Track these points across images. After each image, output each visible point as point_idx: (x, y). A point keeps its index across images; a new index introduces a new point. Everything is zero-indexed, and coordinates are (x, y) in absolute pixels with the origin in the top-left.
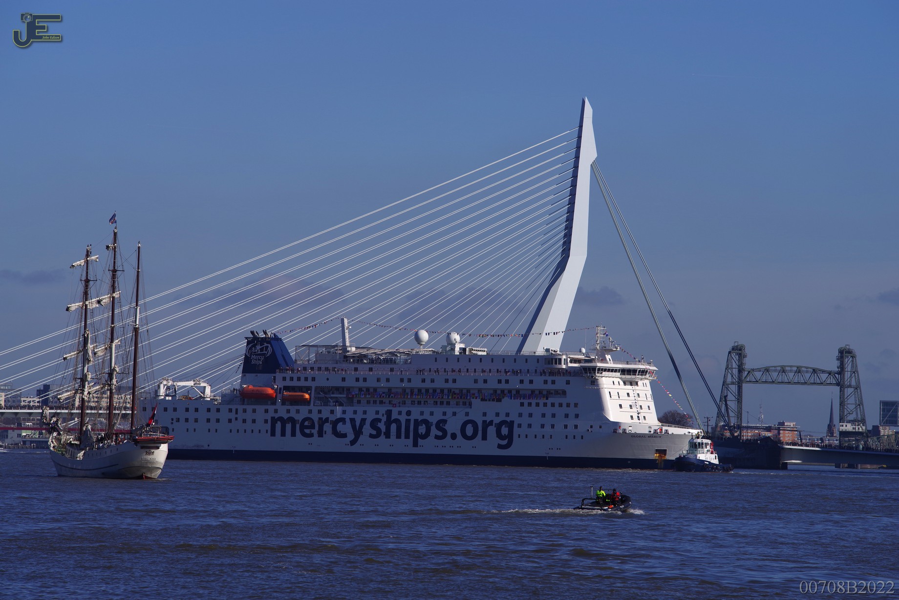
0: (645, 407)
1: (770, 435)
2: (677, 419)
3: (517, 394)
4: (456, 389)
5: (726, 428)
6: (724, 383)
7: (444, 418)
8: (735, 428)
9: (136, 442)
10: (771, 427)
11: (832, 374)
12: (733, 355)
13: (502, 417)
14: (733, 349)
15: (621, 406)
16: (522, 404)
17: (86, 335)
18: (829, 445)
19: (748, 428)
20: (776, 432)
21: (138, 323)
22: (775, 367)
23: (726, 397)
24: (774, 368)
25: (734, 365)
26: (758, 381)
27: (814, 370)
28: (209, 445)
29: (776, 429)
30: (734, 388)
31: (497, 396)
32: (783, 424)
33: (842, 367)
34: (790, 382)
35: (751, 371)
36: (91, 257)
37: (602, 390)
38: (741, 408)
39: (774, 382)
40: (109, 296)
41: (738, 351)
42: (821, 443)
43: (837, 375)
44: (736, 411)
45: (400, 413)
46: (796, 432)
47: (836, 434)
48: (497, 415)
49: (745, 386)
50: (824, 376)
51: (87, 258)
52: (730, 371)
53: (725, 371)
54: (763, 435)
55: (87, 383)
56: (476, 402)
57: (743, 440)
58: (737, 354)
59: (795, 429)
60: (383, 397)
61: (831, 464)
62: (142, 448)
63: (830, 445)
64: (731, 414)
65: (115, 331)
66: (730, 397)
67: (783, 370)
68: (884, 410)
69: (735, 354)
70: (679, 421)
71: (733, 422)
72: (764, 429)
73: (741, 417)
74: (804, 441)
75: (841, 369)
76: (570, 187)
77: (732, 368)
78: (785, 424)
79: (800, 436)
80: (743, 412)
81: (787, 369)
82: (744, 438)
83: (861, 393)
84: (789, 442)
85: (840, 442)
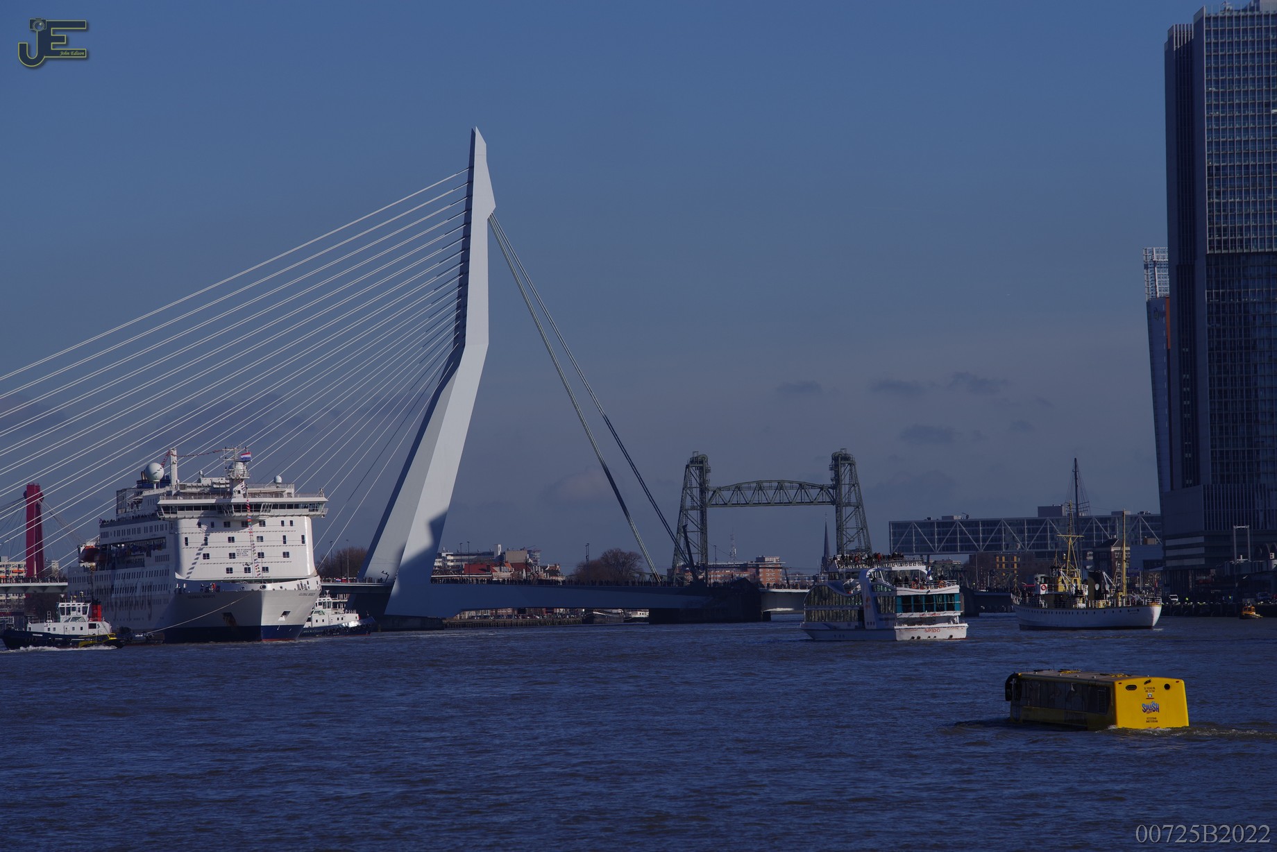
1: (746, 575)
2: (621, 561)
5: (688, 569)
6: (682, 509)
8: (698, 568)
10: (747, 564)
11: (824, 489)
12: (692, 470)
14: (692, 462)
19: (716, 567)
20: (754, 570)
22: (749, 483)
23: (685, 527)
24: (747, 485)
25: (695, 484)
26: (725, 504)
27: (800, 485)
29: (753, 568)
30: (695, 515)
32: (762, 559)
33: (837, 479)
34: (770, 503)
35: (717, 491)
38: (706, 542)
39: (748, 504)
41: (699, 464)
42: (815, 581)
43: (831, 490)
44: (700, 545)
46: (781, 570)
49: (710, 511)
50: (814, 493)
52: (688, 491)
53: (683, 492)
54: (737, 575)
57: (710, 585)
58: (697, 468)
59: (779, 566)
64: (693, 550)
66: (691, 527)
67: (760, 487)
68: (894, 534)
69: (694, 468)
70: (624, 564)
71: (697, 559)
72: (738, 568)
73: (706, 553)
74: (791, 581)
75: (836, 481)
76: (461, 251)
77: (691, 488)
78: (766, 560)
79: (786, 574)
80: (708, 545)
81: (765, 484)
82: (712, 581)
83: (864, 513)
84: (772, 584)
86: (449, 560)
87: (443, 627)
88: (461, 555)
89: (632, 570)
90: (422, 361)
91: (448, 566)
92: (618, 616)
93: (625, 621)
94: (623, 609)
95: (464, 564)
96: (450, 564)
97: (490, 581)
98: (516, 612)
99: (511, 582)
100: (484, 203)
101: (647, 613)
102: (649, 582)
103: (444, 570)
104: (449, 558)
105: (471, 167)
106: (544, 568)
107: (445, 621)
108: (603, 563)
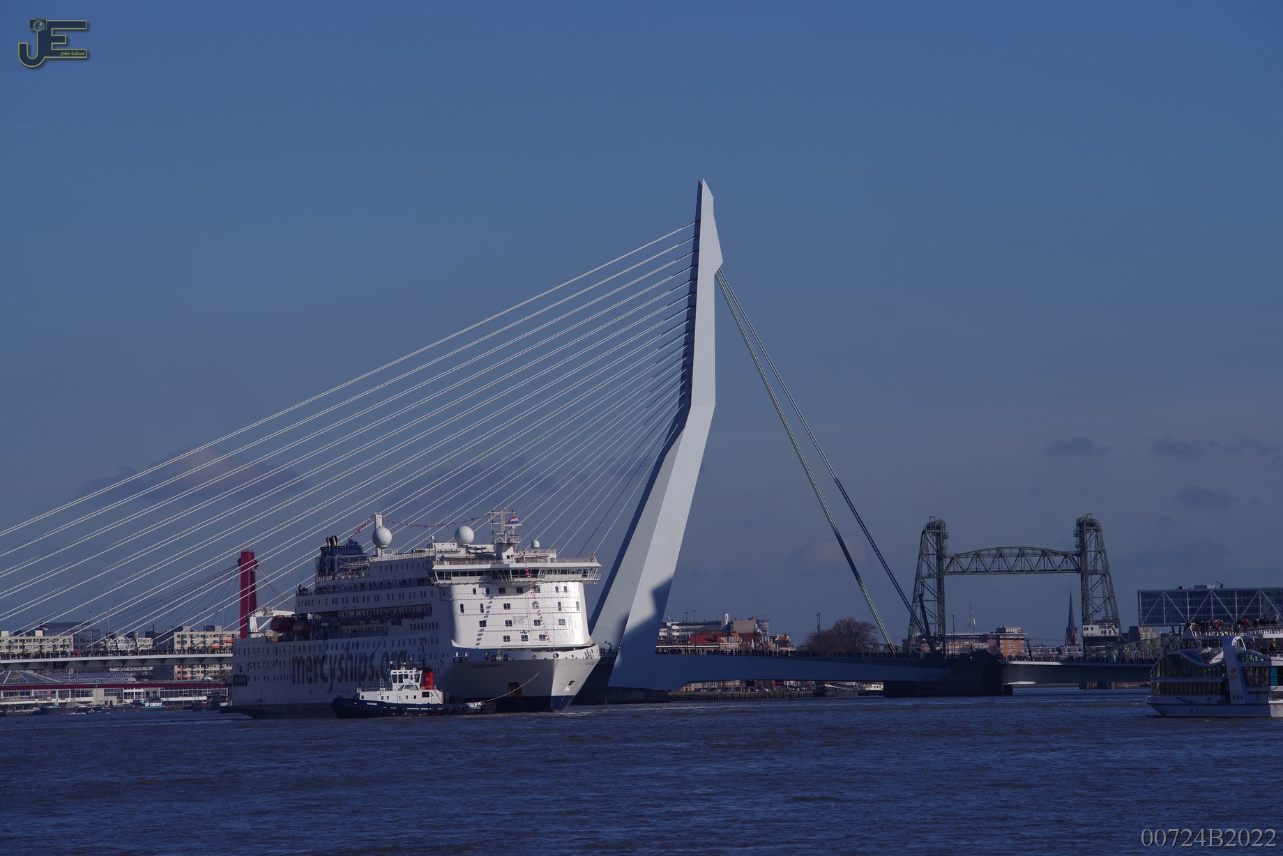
1: (986, 647)
2: (854, 631)
3: (409, 614)
5: (924, 639)
6: (918, 575)
8: (936, 639)
10: (987, 635)
11: (1069, 556)
12: (929, 536)
14: (928, 527)
15: (483, 624)
19: (954, 638)
20: (994, 642)
23: (921, 596)
24: (987, 552)
25: (931, 551)
26: (965, 572)
27: (1043, 552)
29: (994, 639)
30: (932, 583)
31: (399, 618)
32: (1003, 630)
34: (1010, 571)
35: (956, 558)
38: (943, 611)
39: (987, 571)
41: (936, 529)
42: (1058, 655)
43: (1076, 558)
44: (937, 615)
46: (1023, 641)
47: (1079, 641)
49: (947, 579)
50: (1058, 560)
52: (925, 558)
53: (919, 559)
54: (977, 647)
56: (389, 625)
57: (948, 656)
58: (934, 534)
59: (1021, 637)
61: (1073, 684)
63: (1071, 658)
64: (930, 620)
66: (928, 596)
67: (1000, 554)
68: (1144, 604)
69: (931, 534)
70: (857, 634)
71: (934, 630)
72: (977, 639)
73: (944, 623)
74: (1033, 653)
75: (1081, 547)
76: (687, 308)
77: (928, 555)
78: (1007, 630)
79: (1029, 647)
80: (946, 615)
81: (1006, 551)
82: (950, 652)
83: (1111, 582)
84: (1014, 655)
85: (1085, 652)
86: (674, 630)
87: (669, 700)
88: (687, 624)
89: (866, 640)
90: (646, 423)
91: (674, 636)
92: (851, 689)
93: (859, 695)
94: (858, 681)
95: (689, 634)
96: (676, 634)
97: (717, 652)
98: (744, 685)
99: (739, 653)
100: (711, 258)
101: (882, 686)
102: (884, 653)
103: (669, 640)
104: (675, 627)
105: (698, 221)
106: (773, 638)
107: (670, 694)
108: (836, 634)
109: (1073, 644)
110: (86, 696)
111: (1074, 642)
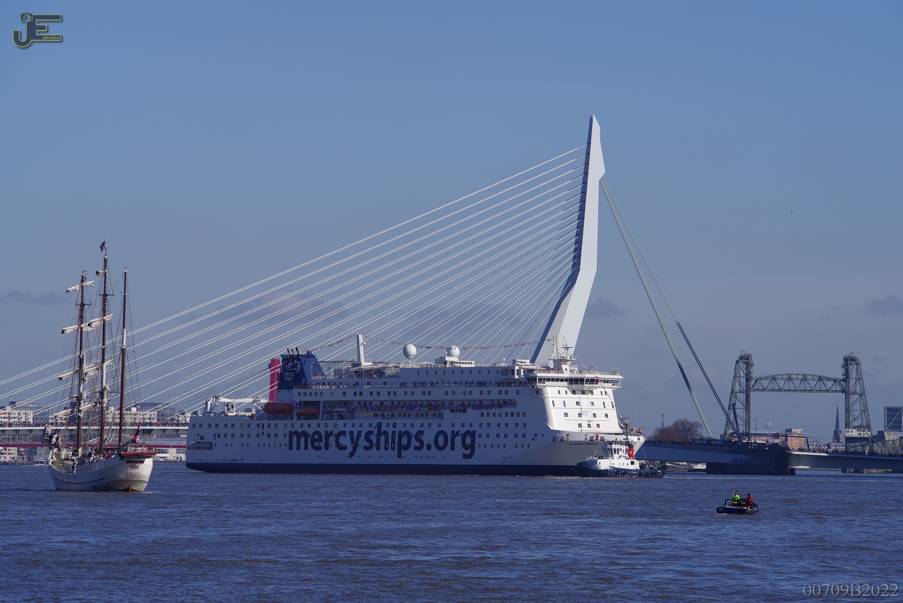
0: (600, 414)
1: (778, 441)
2: (687, 428)
3: (480, 405)
4: (433, 401)
5: (735, 435)
6: (732, 391)
7: (422, 429)
8: (743, 435)
9: (121, 457)
10: (779, 433)
11: (837, 381)
12: (741, 364)
13: (467, 428)
14: (741, 358)
15: (566, 415)
16: (482, 415)
17: (81, 356)
18: (835, 451)
19: (756, 435)
20: (784, 438)
21: (124, 344)
22: (782, 375)
23: (734, 405)
24: (780, 377)
25: (742, 374)
26: (765, 390)
27: (820, 378)
28: (242, 459)
29: (783, 436)
30: (742, 396)
31: (463, 408)
32: (790, 431)
33: (847, 374)
34: (797, 390)
35: (759, 380)
36: (86, 282)
37: (546, 400)
38: (749, 416)
39: (781, 390)
40: (100, 319)
41: (746, 360)
42: (828, 449)
43: (842, 383)
44: (744, 418)
45: (388, 425)
46: (803, 439)
47: (843, 440)
48: (463, 425)
49: (752, 394)
50: (829, 384)
51: (82, 284)
52: (737, 379)
53: (733, 380)
54: (772, 441)
55: (82, 401)
56: (446, 412)
57: (751, 447)
58: (744, 363)
59: (802, 436)
60: (375, 410)
61: (837, 469)
62: (128, 462)
63: (837, 451)
64: (740, 422)
65: (106, 352)
66: (739, 405)
67: (790, 379)
68: (888, 416)
69: (742, 363)
70: (689, 430)
71: (742, 429)
72: (772, 436)
73: (749, 424)
74: (811, 447)
76: (580, 203)
77: (739, 377)
78: (793, 430)
79: (807, 442)
80: (751, 419)
81: (794, 377)
82: (753, 444)
83: (866, 400)
84: (797, 448)
85: (846, 447)
89: (695, 434)
90: (548, 281)
92: (684, 467)
93: (688, 471)
94: (688, 462)
100: (597, 169)
101: (705, 466)
105: (589, 144)
108: (674, 429)
109: (838, 442)
110: (164, 453)
111: (839, 440)
